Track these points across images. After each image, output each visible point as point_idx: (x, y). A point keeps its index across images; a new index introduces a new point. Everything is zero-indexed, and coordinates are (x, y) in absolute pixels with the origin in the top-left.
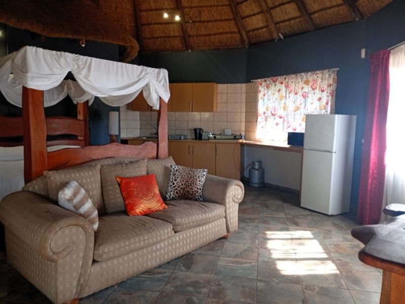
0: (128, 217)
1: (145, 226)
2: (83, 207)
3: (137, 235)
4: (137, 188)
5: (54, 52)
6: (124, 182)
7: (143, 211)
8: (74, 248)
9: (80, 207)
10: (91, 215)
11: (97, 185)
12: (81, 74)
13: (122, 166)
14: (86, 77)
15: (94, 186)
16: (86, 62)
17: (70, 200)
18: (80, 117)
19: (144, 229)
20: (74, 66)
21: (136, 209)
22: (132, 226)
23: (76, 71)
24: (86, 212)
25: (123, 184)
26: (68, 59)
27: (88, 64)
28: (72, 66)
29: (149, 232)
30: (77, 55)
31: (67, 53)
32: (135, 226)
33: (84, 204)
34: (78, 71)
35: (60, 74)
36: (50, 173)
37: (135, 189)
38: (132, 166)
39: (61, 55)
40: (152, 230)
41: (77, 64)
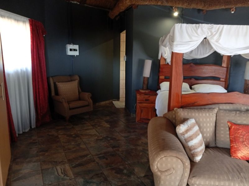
0: (229, 158)
1: (240, 174)
2: (191, 142)
3: (229, 180)
4: (244, 136)
5: (194, 25)
6: (233, 128)
7: (246, 157)
8: (174, 172)
9: (189, 141)
10: (196, 149)
11: (211, 124)
12: (213, 39)
13: (236, 113)
14: (217, 41)
15: (208, 125)
16: (218, 29)
17: (183, 134)
18: (224, 65)
19: (238, 176)
20: (208, 33)
21: (239, 153)
22: (228, 168)
23: (209, 37)
24: (193, 146)
25: (232, 129)
26: (204, 29)
27: (220, 30)
28: (206, 33)
29: (242, 181)
30: (212, 25)
31: (203, 25)
32: (231, 171)
33: (192, 140)
34: (211, 37)
35: (196, 41)
36: (179, 110)
37: (242, 136)
38: (245, 115)
39: (199, 27)
40: (246, 181)
41: (211, 32)
